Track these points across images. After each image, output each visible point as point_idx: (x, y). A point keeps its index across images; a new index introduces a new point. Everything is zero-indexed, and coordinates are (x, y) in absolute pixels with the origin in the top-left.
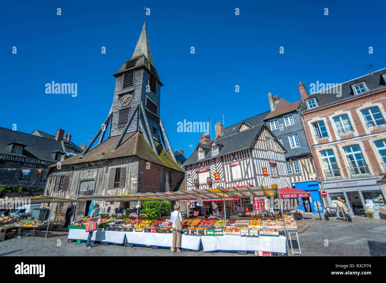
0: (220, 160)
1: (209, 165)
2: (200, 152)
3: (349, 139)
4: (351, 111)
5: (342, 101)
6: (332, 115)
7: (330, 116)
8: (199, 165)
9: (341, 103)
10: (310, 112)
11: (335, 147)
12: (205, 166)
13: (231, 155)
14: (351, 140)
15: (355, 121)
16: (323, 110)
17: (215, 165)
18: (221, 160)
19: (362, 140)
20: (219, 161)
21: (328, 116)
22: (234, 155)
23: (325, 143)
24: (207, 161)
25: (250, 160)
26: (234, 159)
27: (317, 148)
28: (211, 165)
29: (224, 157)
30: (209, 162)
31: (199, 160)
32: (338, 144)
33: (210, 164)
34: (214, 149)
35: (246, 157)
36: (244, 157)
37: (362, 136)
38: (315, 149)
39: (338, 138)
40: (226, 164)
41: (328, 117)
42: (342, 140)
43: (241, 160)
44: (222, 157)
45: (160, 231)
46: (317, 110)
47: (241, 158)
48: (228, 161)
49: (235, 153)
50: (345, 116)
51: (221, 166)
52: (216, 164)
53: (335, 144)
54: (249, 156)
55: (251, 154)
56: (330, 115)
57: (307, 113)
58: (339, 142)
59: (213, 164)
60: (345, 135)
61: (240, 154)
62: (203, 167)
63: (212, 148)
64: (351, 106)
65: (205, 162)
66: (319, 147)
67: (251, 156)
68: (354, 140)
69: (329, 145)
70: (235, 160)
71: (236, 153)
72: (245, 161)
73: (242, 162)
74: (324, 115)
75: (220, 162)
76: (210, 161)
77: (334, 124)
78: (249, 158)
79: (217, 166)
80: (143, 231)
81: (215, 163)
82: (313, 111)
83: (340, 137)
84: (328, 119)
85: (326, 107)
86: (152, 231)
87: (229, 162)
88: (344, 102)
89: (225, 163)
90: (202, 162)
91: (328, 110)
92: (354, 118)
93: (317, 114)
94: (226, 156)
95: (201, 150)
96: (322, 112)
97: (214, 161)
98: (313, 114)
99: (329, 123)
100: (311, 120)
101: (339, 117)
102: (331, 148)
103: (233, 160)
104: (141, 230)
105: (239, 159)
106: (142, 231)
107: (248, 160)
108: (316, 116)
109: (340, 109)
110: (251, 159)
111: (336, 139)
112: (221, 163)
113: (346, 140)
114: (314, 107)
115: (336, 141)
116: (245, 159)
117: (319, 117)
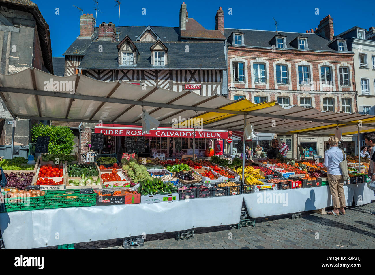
0: (166, 75)
1: (143, 79)
2: (125, 53)
3: (261, 89)
4: (269, 62)
5: (266, 49)
6: (254, 60)
7: (252, 61)
8: (120, 75)
9: (264, 50)
10: (236, 48)
11: (249, 94)
12: (133, 79)
13: (188, 72)
14: (263, 91)
15: (270, 74)
16: (248, 51)
17: (155, 81)
18: (168, 75)
19: (270, 93)
20: (164, 77)
21: (250, 59)
22: (193, 73)
23: (241, 88)
24: (140, 72)
25: (217, 87)
26: (193, 79)
27: (232, 91)
28: (146, 80)
29: (174, 73)
30: (143, 74)
31: (122, 67)
32: (252, 92)
33: (145, 77)
34: (156, 54)
35: (212, 81)
36: (208, 81)
37: (271, 90)
38: (230, 91)
39: (253, 86)
40: (178, 85)
41: (250, 61)
42: (256, 89)
43: (204, 84)
44: (171, 72)
45: (307, 184)
46: (243, 49)
47: (204, 81)
48: (181, 81)
49: (195, 71)
50: (263, 65)
51: (168, 85)
52: (159, 80)
53: (249, 91)
54: (216, 81)
55: (220, 79)
56: (252, 59)
57: (232, 48)
58: (254, 90)
59: (152, 79)
60: (259, 84)
61: (204, 75)
62: (129, 79)
63: (154, 52)
64: (271, 57)
65: (136, 72)
66: (235, 90)
67: (220, 82)
68: (265, 92)
69: (244, 91)
70: (194, 82)
71: (197, 72)
72: (210, 86)
73: (204, 87)
74: (247, 57)
75: (167, 79)
76: (145, 73)
77: (253, 71)
78: (216, 84)
79: (159, 83)
80: (274, 188)
81: (157, 78)
82: (239, 48)
83: (255, 85)
84: (249, 62)
85: (251, 49)
86: (294, 186)
87: (183, 82)
88: (267, 50)
89: (174, 82)
90: (129, 71)
91: (252, 54)
92: (270, 70)
93: (241, 53)
94: (179, 73)
95: (127, 50)
96: (245, 53)
97: (155, 75)
98: (237, 52)
99: (249, 69)
100: (234, 58)
101: (258, 65)
102: (245, 95)
103: (190, 81)
104: (271, 187)
105: (200, 81)
106: (272, 189)
107: (214, 86)
108: (240, 56)
109: (262, 57)
110: (219, 85)
111: (251, 87)
112: (168, 81)
113: (259, 90)
114: (239, 44)
115: (251, 89)
116: (210, 84)
117: (242, 57)
